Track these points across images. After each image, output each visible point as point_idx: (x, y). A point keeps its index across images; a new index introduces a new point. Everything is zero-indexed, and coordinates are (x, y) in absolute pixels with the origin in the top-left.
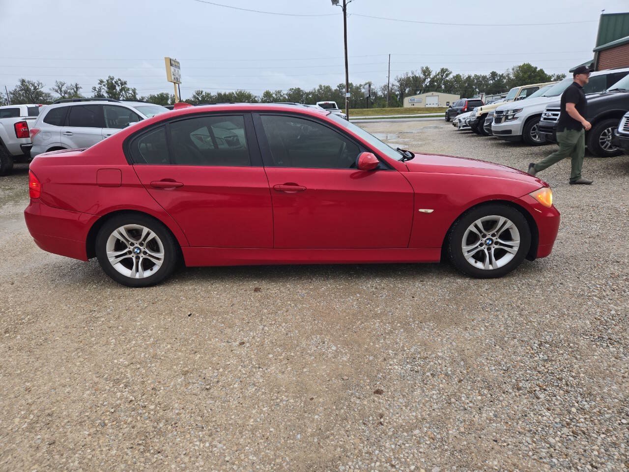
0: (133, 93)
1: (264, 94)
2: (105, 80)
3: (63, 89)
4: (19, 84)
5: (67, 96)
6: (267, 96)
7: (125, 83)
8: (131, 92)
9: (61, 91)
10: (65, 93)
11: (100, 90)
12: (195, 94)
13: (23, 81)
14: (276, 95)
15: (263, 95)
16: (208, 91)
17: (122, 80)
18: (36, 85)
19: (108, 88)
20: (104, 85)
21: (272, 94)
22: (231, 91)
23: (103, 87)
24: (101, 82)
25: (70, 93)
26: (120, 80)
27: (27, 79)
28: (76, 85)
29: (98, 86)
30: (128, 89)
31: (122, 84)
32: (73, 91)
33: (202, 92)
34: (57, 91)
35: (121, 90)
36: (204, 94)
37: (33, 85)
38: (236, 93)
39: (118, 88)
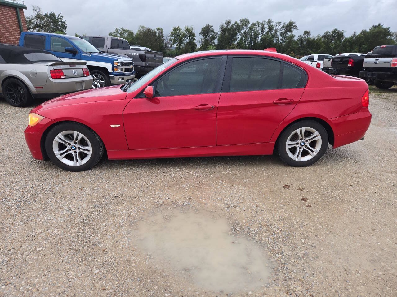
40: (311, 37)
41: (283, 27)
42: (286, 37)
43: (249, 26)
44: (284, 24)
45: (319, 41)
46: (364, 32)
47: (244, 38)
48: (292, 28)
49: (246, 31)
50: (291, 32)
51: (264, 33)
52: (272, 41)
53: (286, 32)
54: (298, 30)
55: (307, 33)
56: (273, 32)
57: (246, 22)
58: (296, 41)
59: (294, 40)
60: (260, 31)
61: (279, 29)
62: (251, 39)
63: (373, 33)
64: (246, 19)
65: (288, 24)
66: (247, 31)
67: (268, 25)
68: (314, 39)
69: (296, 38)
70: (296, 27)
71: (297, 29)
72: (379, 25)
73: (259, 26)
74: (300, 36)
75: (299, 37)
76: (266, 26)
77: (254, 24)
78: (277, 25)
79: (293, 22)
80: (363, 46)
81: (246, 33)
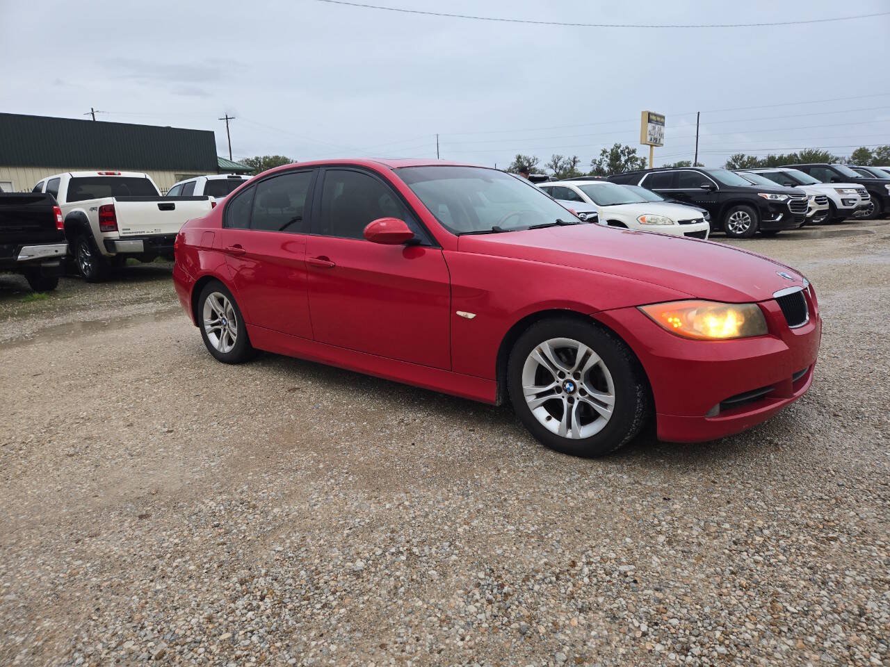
0: (641, 165)
1: (854, 154)
2: (609, 150)
3: (558, 165)
4: (515, 160)
5: (562, 172)
6: (859, 158)
7: (634, 151)
8: (639, 162)
9: (556, 167)
10: (561, 169)
11: (601, 162)
12: (730, 160)
13: (519, 157)
14: (879, 154)
15: (851, 155)
16: (752, 155)
17: (630, 147)
18: (531, 161)
19: (611, 159)
20: (607, 156)
21: (871, 153)
22: (792, 152)
23: (606, 159)
24: (604, 152)
25: (565, 169)
26: (627, 148)
27: (523, 154)
28: (575, 158)
29: (598, 159)
30: (637, 159)
31: (629, 153)
32: (569, 166)
33: (743, 156)
34: (552, 167)
35: (626, 162)
36: (745, 159)
37: (528, 161)
38: (802, 154)
39: (623, 159)
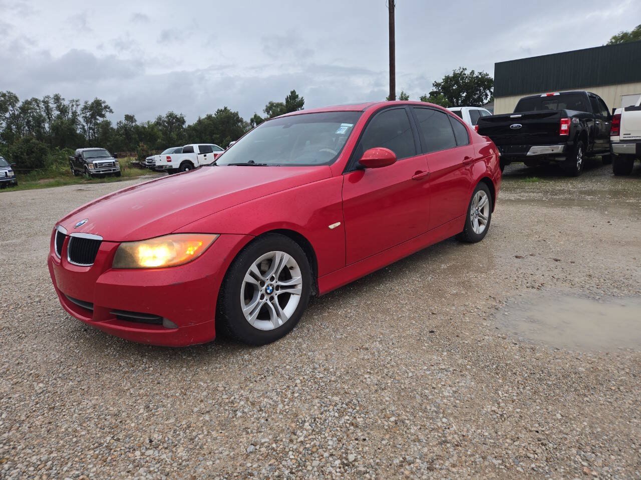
40: (138, 123)
41: (85, 108)
42: (96, 124)
43: (19, 104)
44: (86, 103)
45: (152, 130)
46: (209, 117)
47: (14, 127)
48: (102, 109)
49: (14, 114)
50: (103, 116)
51: (51, 117)
52: (74, 130)
53: (93, 116)
54: (114, 113)
55: (129, 118)
56: (70, 115)
57: (9, 97)
58: (115, 129)
59: (112, 129)
60: (44, 114)
61: (79, 112)
62: (29, 128)
63: (221, 118)
64: (9, 93)
65: (93, 103)
66: (16, 113)
67: (56, 105)
68: (144, 127)
69: (114, 126)
70: (109, 108)
71: (111, 111)
72: (225, 108)
73: (38, 106)
74: (120, 122)
75: (118, 123)
76: (52, 105)
77: (27, 103)
78: (73, 106)
79: (101, 100)
80: (214, 135)
81: (13, 117)
